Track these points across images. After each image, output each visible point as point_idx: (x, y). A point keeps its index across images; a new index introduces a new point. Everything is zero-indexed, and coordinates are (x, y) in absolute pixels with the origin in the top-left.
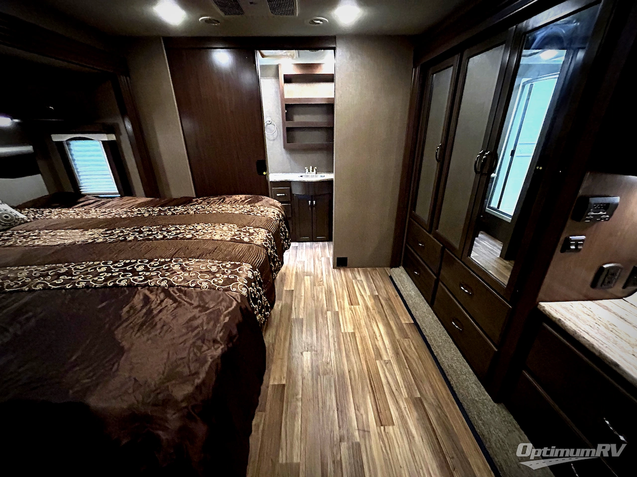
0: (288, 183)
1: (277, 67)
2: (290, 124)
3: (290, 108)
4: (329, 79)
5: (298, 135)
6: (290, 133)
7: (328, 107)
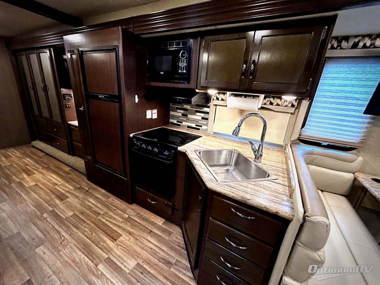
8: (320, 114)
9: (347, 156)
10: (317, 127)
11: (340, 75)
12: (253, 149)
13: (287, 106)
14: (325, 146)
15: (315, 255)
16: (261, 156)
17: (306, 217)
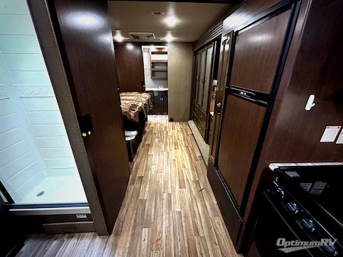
0: (152, 91)
1: (149, 49)
2: (153, 70)
3: (153, 64)
4: (166, 53)
5: (156, 73)
6: (153, 73)
7: (166, 63)
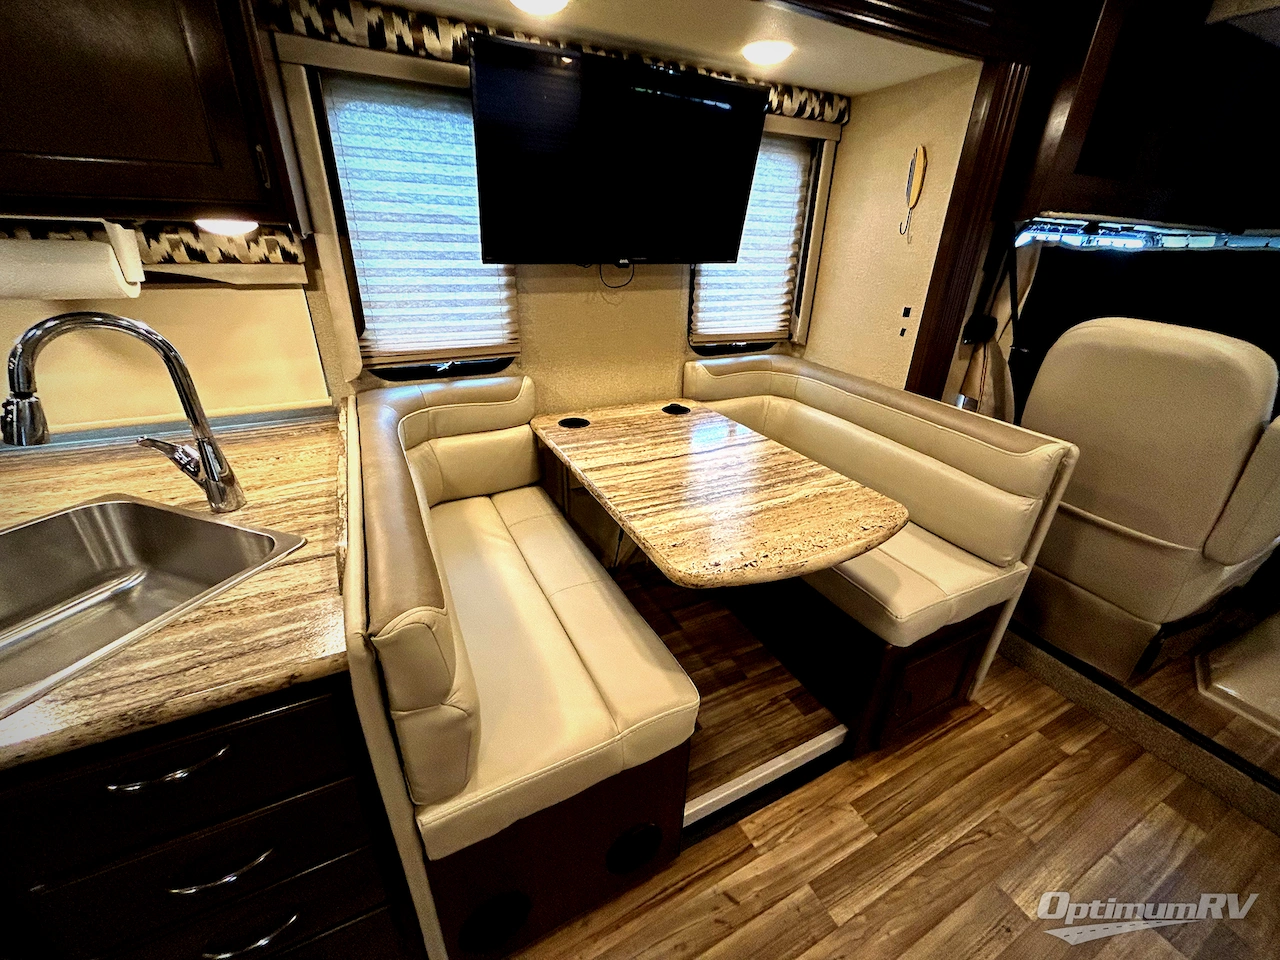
8: (392, 275)
9: (501, 384)
10: (404, 320)
11: (388, 141)
12: (183, 468)
13: (266, 261)
14: (445, 374)
15: (448, 711)
16: (230, 480)
17: (373, 639)
